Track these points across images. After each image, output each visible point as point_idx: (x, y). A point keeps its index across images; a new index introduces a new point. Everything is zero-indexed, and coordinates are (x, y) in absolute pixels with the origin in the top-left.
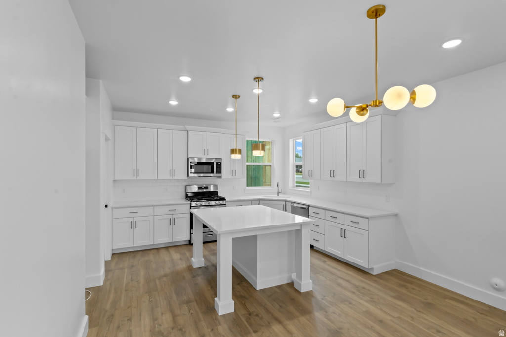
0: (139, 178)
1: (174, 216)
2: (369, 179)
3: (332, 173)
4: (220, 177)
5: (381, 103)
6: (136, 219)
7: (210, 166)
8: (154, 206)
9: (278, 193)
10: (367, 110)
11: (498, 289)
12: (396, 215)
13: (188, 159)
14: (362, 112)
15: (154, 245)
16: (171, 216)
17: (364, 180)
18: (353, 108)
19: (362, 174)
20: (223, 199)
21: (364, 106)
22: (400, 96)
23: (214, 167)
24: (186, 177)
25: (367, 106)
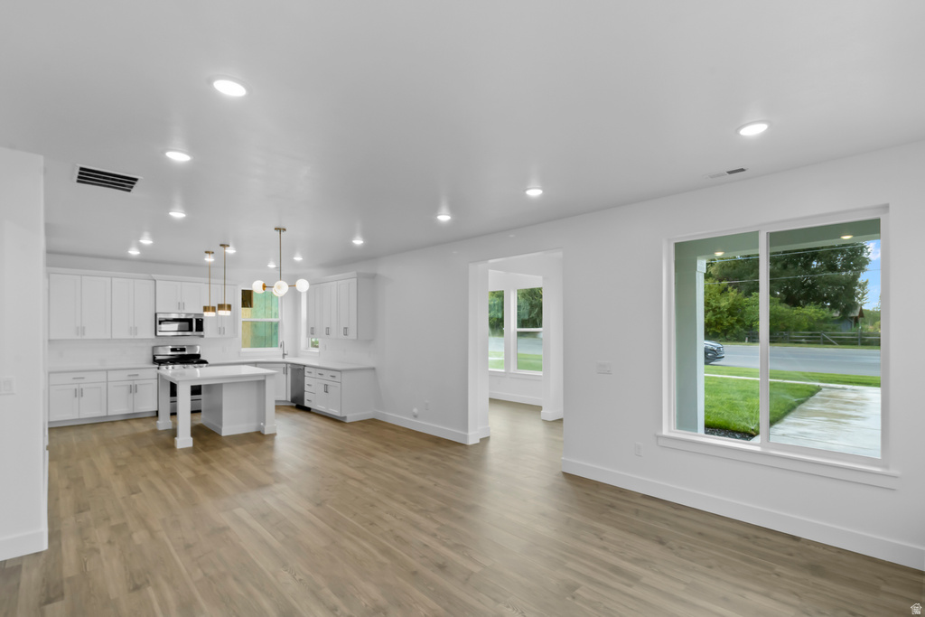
0: (84, 337)
1: (136, 382)
2: (350, 336)
3: (327, 331)
4: (202, 336)
6: (82, 386)
7: (187, 324)
8: (107, 371)
9: (284, 355)
12: (374, 369)
13: (156, 315)
15: (107, 416)
16: (131, 383)
17: (347, 338)
19: (346, 331)
20: (205, 362)
23: (193, 325)
24: (154, 336)
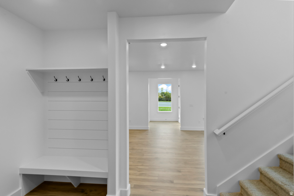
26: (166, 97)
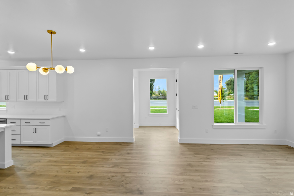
2: (50, 100)
3: (26, 97)
5: (54, 69)
10: (48, 70)
11: (99, 136)
12: (64, 116)
14: (45, 71)
17: (47, 101)
18: (40, 69)
19: (46, 97)
21: (46, 68)
22: (61, 69)
25: (48, 69)
26: (162, 96)
